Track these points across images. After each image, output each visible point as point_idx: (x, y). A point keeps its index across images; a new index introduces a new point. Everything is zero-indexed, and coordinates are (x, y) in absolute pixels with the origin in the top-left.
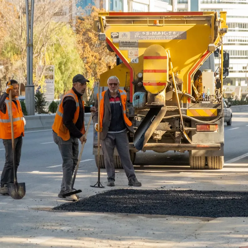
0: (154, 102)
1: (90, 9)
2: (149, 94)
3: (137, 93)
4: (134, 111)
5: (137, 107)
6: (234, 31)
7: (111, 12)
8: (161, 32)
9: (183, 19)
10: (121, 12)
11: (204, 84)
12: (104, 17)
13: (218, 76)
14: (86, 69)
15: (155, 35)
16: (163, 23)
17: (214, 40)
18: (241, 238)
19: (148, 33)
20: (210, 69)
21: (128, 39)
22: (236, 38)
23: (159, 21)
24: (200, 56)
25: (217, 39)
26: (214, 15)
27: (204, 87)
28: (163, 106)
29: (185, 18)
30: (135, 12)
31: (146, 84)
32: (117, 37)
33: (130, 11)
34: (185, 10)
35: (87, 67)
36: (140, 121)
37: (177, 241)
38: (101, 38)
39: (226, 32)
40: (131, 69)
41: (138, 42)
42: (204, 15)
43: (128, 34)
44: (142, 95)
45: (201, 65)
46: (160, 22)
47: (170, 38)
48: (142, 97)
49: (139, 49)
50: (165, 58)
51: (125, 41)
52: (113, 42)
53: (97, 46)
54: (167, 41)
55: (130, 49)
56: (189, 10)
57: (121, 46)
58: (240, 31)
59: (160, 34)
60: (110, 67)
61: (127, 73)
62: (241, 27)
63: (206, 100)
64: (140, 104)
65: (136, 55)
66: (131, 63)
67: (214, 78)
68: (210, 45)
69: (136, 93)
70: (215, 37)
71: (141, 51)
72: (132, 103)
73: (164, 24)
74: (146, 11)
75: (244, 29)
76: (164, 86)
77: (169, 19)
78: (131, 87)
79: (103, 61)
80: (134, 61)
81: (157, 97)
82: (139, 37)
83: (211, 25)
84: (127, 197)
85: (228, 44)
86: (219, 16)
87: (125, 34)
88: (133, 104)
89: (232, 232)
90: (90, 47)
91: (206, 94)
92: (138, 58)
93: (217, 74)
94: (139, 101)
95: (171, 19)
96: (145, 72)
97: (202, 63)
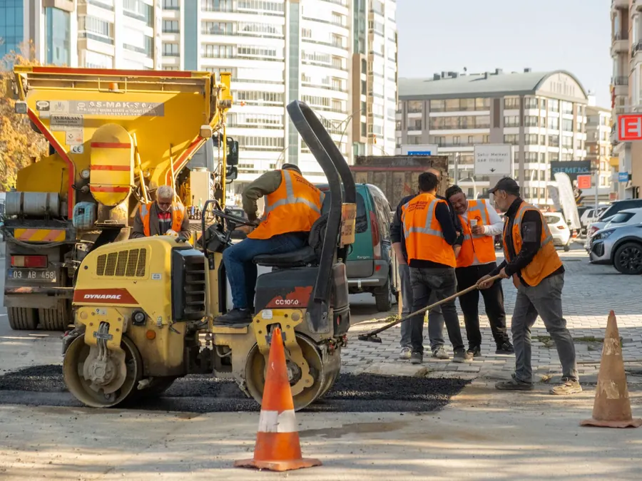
0: (108, 219)
1: (12, 59)
2: (100, 206)
3: (81, 204)
4: (75, 234)
5: (80, 227)
6: (256, 104)
7: (50, 66)
8: (122, 104)
9: (158, 83)
10: (66, 67)
11: (193, 192)
12: (24, 74)
13: (217, 179)
14: (5, 161)
15: (112, 108)
16: (124, 88)
17: (210, 120)
18: (241, 446)
19: (99, 104)
20: (206, 166)
21: (65, 112)
22: (259, 117)
23: (119, 84)
24: (188, 144)
25: (214, 118)
26: (209, 78)
27: (193, 196)
28: (123, 226)
29: (163, 80)
30: (89, 67)
31: (94, 190)
32: (47, 109)
33: (82, 67)
34: (175, 67)
35: (7, 157)
36: (84, 250)
37: (133, 452)
38: (20, 110)
39: (229, 106)
40: (70, 162)
41: (82, 119)
42: (192, 77)
43: (66, 104)
44: (88, 207)
45: (188, 159)
46: (120, 86)
47: (137, 113)
48: (89, 211)
49: (84, 130)
50: (128, 146)
51: (59, 116)
52: (39, 117)
53: (25, 123)
54: (133, 118)
55: (69, 130)
56: (182, 69)
57: (53, 125)
58: (265, 105)
59: (120, 105)
60: (34, 159)
61: (63, 169)
62: (268, 99)
63: (196, 217)
64: (85, 222)
65: (79, 140)
66: (69, 153)
67: (211, 180)
68: (203, 127)
69: (78, 204)
70: (212, 115)
71: (88, 134)
72: (71, 221)
73: (126, 90)
74: (109, 67)
75: (273, 102)
76: (125, 193)
77: (136, 82)
78: (70, 193)
79: (34, 149)
80: (76, 150)
81: (114, 211)
82: (85, 109)
83: (204, 94)
84: (57, 378)
85: (247, 126)
86: (219, 80)
87: (60, 105)
88: (74, 223)
89: (228, 435)
90: (12, 124)
91: (196, 209)
92: (82, 145)
93: (216, 175)
94: (83, 217)
95: (139, 82)
96: (94, 169)
97: (190, 156)
